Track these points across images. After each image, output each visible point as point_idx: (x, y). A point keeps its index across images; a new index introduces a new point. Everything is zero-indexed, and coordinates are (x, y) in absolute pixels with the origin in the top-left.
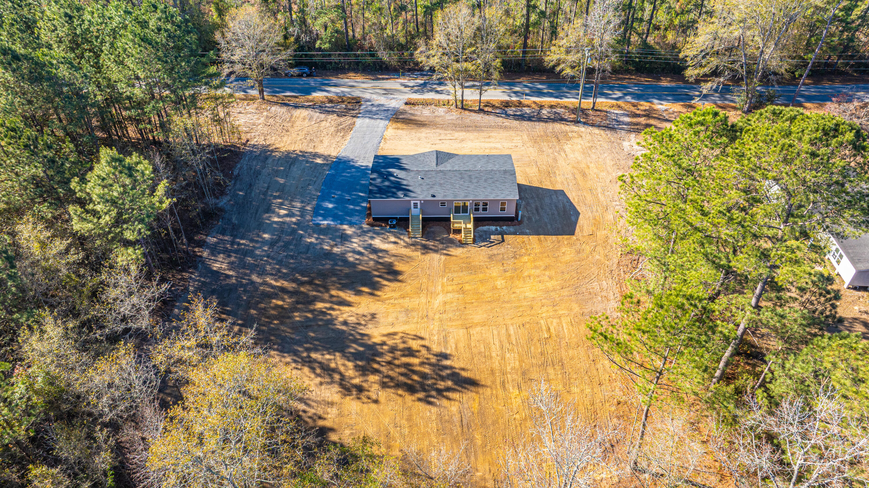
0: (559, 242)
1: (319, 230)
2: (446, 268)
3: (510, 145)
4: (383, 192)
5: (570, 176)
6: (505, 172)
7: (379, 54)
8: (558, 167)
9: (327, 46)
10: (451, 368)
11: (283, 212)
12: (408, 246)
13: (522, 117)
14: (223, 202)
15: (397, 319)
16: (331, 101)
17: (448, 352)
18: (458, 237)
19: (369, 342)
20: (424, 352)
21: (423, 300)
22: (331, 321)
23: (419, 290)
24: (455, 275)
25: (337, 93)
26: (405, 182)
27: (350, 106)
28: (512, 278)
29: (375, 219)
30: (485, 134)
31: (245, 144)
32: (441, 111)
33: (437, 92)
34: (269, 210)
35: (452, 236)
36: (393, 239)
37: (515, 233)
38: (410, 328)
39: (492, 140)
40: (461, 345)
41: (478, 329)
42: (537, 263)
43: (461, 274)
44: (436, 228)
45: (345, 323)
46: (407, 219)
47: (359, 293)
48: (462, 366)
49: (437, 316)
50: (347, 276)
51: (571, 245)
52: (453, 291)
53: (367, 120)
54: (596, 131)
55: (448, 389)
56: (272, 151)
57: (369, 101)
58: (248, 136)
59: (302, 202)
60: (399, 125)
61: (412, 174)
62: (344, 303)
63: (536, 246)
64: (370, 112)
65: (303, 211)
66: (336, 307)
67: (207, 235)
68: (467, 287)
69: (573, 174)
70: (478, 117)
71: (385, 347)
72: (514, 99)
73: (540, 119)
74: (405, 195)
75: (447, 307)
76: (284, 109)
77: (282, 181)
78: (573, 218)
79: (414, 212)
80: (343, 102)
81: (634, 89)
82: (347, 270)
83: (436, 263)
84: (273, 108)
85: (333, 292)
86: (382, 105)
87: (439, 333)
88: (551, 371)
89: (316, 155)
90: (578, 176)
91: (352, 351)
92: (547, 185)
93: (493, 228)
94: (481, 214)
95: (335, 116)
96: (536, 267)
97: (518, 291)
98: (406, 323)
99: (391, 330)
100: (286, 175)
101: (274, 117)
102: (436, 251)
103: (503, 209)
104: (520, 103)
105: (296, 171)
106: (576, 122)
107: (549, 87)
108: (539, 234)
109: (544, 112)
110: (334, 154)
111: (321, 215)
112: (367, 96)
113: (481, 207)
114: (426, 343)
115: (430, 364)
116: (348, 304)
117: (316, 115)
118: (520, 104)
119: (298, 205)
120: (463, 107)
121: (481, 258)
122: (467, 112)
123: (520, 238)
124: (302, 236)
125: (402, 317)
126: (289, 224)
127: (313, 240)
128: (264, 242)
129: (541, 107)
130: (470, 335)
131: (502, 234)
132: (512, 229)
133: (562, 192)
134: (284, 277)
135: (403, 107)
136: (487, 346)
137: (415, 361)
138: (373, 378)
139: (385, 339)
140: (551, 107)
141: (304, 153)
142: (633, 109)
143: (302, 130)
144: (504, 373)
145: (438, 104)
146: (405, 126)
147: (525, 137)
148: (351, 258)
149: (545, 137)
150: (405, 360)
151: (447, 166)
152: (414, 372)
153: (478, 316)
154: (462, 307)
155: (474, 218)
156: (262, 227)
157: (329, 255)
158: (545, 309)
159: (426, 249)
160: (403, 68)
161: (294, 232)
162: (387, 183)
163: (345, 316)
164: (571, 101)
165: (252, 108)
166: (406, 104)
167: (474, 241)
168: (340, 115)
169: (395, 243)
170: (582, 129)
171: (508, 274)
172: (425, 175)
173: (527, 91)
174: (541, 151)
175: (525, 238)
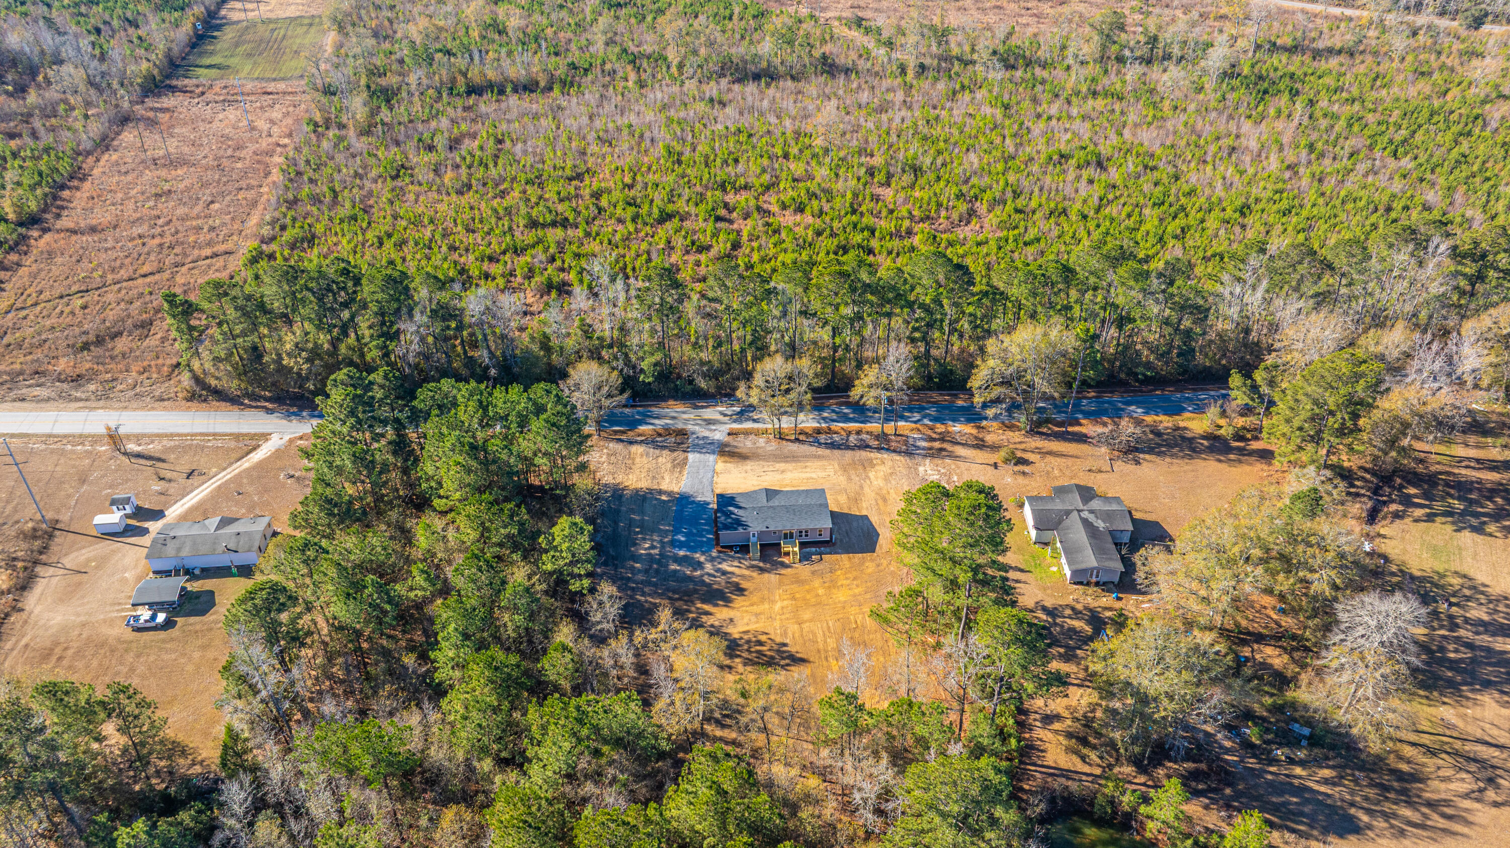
0: (863, 558)
1: (679, 559)
2: (781, 583)
3: (823, 474)
4: (727, 527)
5: (873, 503)
6: (820, 505)
7: (698, 381)
8: (864, 494)
9: (649, 378)
10: (789, 651)
11: (647, 545)
12: (749, 568)
13: (833, 446)
15: (748, 621)
16: (659, 435)
17: (786, 641)
18: (788, 559)
19: (732, 638)
20: (770, 642)
21: (767, 606)
23: (763, 600)
24: (787, 588)
25: (662, 426)
26: (743, 519)
27: (678, 440)
28: (829, 587)
29: (721, 548)
30: (802, 464)
32: (761, 441)
33: (755, 421)
34: (635, 543)
35: (783, 559)
36: (737, 563)
37: (830, 553)
38: (759, 627)
39: (808, 470)
40: (795, 636)
41: (807, 624)
42: (848, 576)
43: (791, 587)
44: (770, 552)
46: (748, 546)
47: (716, 605)
48: (796, 650)
49: (777, 618)
50: (706, 593)
51: (872, 560)
52: (788, 598)
53: (697, 455)
54: (897, 457)
55: (788, 665)
56: (623, 489)
57: (693, 433)
59: (660, 536)
60: (726, 458)
61: (745, 510)
62: (707, 613)
63: (846, 562)
64: (698, 445)
65: (662, 544)
68: (798, 595)
69: (876, 501)
70: (794, 447)
71: (743, 640)
72: (824, 425)
73: (848, 448)
74: (745, 529)
75: (785, 610)
76: (620, 446)
77: (638, 518)
78: (874, 538)
79: (753, 540)
80: (670, 435)
81: (932, 412)
82: (705, 588)
83: (772, 579)
84: (611, 445)
85: (698, 605)
86: (707, 438)
87: (779, 629)
89: (661, 492)
90: (880, 502)
92: (855, 512)
93: (814, 550)
94: (804, 539)
95: (667, 451)
96: (847, 579)
97: (834, 596)
98: (755, 623)
99: (745, 629)
100: (640, 511)
101: (615, 454)
102: (771, 572)
103: (820, 535)
104: (830, 429)
105: (648, 507)
106: (879, 449)
107: (854, 411)
108: (847, 552)
109: (851, 438)
110: (676, 490)
111: (677, 547)
112: (692, 428)
113: (804, 534)
114: (771, 637)
115: (774, 650)
116: (711, 613)
117: (651, 450)
118: (829, 431)
119: (657, 538)
120: (781, 436)
121: (806, 574)
122: (785, 442)
123: (834, 557)
124: (666, 564)
125: (753, 619)
126: (654, 555)
127: (677, 568)
128: (638, 570)
129: (849, 433)
130: (802, 629)
131: (821, 554)
132: (828, 550)
133: (866, 517)
135: (725, 438)
136: (814, 634)
137: (765, 648)
138: (738, 660)
139: (742, 635)
140: (858, 433)
141: (651, 491)
142: (929, 432)
143: (643, 467)
144: (826, 651)
145: (757, 433)
146: (731, 460)
147: (836, 466)
148: (707, 579)
149: (853, 465)
150: (758, 648)
151: (775, 502)
152: (765, 655)
153: (807, 615)
154: (795, 610)
155: (799, 543)
156: (633, 558)
157: (690, 579)
158: (853, 608)
159: (762, 570)
160: (721, 398)
161: (659, 561)
162: (729, 520)
164: (874, 427)
166: (729, 435)
167: (800, 561)
168: (672, 451)
169: (738, 566)
170: (885, 456)
171: (826, 585)
172: (759, 511)
173: (835, 416)
174: (850, 479)
175: (838, 556)
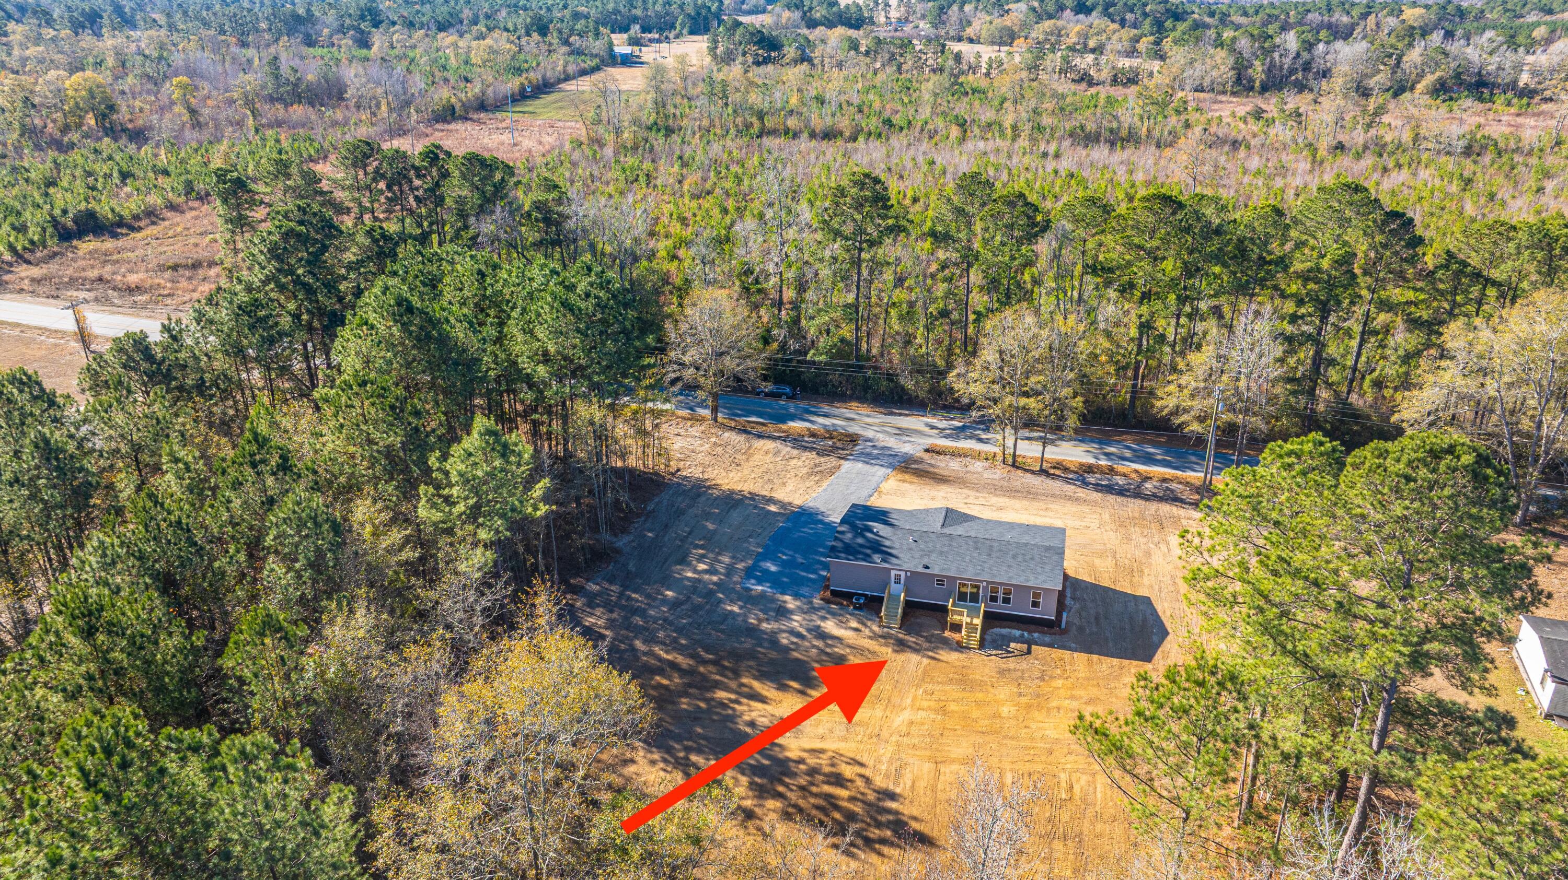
0: (1121, 668)
1: (749, 599)
2: (926, 676)
3: (1076, 523)
4: (850, 550)
5: (1167, 580)
6: (1048, 548)
7: (902, 380)
8: (1150, 564)
9: (823, 358)
10: (897, 813)
11: (702, 567)
12: (875, 637)
13: (1110, 489)
14: (622, 542)
15: (831, 731)
16: (813, 435)
17: (898, 790)
18: (957, 636)
19: (780, 756)
20: (860, 783)
21: (879, 712)
22: (732, 718)
23: (876, 699)
24: (939, 687)
25: (825, 426)
26: (887, 543)
27: (839, 444)
28: (1029, 707)
29: (834, 593)
30: (1041, 505)
31: (673, 474)
32: (979, 466)
33: (980, 440)
34: (683, 561)
35: (947, 634)
36: (854, 624)
37: (1051, 645)
38: (848, 748)
39: (1050, 513)
40: (921, 784)
41: (955, 767)
42: (1077, 692)
43: (948, 688)
44: (923, 619)
45: (752, 724)
46: (880, 600)
47: (783, 687)
48: (915, 813)
49: (894, 739)
50: (772, 662)
52: (929, 708)
53: (860, 465)
55: (883, 841)
56: (710, 487)
57: (870, 440)
58: (681, 465)
59: (733, 557)
60: (907, 477)
61: (901, 533)
62: (756, 697)
63: (1082, 667)
64: (868, 455)
65: (730, 570)
66: (744, 700)
67: (588, 580)
68: (953, 707)
69: (1173, 578)
70: (1036, 481)
71: (802, 767)
72: (1104, 462)
73: (1138, 495)
74: (884, 560)
75: (914, 729)
76: (741, 438)
77: (711, 526)
78: (1155, 639)
79: (894, 587)
80: (831, 438)
82: (773, 654)
83: (911, 667)
84: (726, 435)
85: (745, 680)
86: (889, 448)
87: (890, 762)
88: (1058, 846)
89: (771, 500)
91: (752, 762)
92: (1124, 586)
93: (1017, 633)
94: (999, 608)
95: (813, 455)
96: (1073, 697)
97: (1034, 726)
98: (844, 739)
99: (818, 745)
100: (720, 520)
101: (726, 445)
102: (916, 651)
103: (1035, 604)
104: (1111, 469)
105: (736, 516)
106: (1195, 505)
107: (1167, 453)
108: (1090, 652)
109: (1148, 485)
110: (798, 502)
111: (756, 578)
112: (870, 434)
113: (1000, 596)
114: (867, 772)
115: (863, 802)
116: (763, 700)
117: (786, 449)
118: (1110, 471)
119: (727, 560)
120: (1016, 464)
121: (987, 671)
122: (1019, 472)
123: (1057, 653)
124: (720, 601)
125: (840, 731)
126: (705, 584)
127: (736, 609)
128: (665, 601)
129: (1147, 478)
130: (938, 773)
131: (1029, 643)
132: (1047, 639)
133: (1147, 601)
134: (681, 649)
135: (920, 454)
137: (844, 793)
138: (771, 804)
139: (805, 755)
140: (1164, 480)
141: (753, 496)
143: (760, 466)
145: (977, 455)
146: (915, 480)
147: (1106, 516)
148: (784, 640)
149: (1140, 520)
150: (827, 789)
151: (959, 530)
152: (837, 808)
153: (960, 749)
154: (937, 733)
155: (986, 614)
156: (667, 581)
157: (752, 631)
158: (1071, 758)
159: (901, 646)
160: (935, 403)
161: (711, 593)
162: (860, 541)
163: (754, 714)
164: (1194, 476)
165: (696, 430)
166: (927, 451)
167: (982, 645)
168: (821, 453)
169: (856, 630)
171: (1024, 700)
172: (920, 537)
173: (1128, 454)
174: (1127, 538)
175: (1066, 654)
